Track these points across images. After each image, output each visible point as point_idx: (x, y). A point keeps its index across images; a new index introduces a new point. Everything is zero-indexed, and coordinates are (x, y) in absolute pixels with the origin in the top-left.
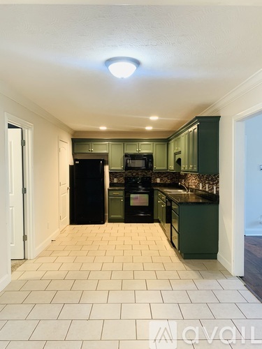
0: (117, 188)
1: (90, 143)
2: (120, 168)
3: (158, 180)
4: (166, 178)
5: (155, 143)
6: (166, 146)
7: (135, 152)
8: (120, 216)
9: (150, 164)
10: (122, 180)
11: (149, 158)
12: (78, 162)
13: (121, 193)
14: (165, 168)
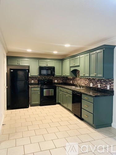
0: (36, 86)
1: (18, 59)
2: (37, 75)
3: (56, 81)
4: (60, 80)
5: (56, 61)
6: (61, 63)
7: (45, 65)
8: (38, 102)
9: (53, 72)
10: (37, 81)
11: (52, 69)
12: (12, 71)
13: (39, 89)
14: (61, 75)
